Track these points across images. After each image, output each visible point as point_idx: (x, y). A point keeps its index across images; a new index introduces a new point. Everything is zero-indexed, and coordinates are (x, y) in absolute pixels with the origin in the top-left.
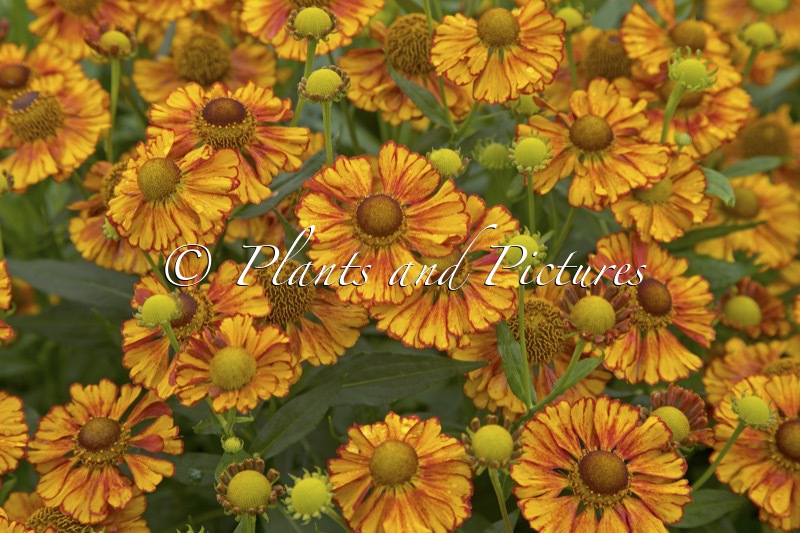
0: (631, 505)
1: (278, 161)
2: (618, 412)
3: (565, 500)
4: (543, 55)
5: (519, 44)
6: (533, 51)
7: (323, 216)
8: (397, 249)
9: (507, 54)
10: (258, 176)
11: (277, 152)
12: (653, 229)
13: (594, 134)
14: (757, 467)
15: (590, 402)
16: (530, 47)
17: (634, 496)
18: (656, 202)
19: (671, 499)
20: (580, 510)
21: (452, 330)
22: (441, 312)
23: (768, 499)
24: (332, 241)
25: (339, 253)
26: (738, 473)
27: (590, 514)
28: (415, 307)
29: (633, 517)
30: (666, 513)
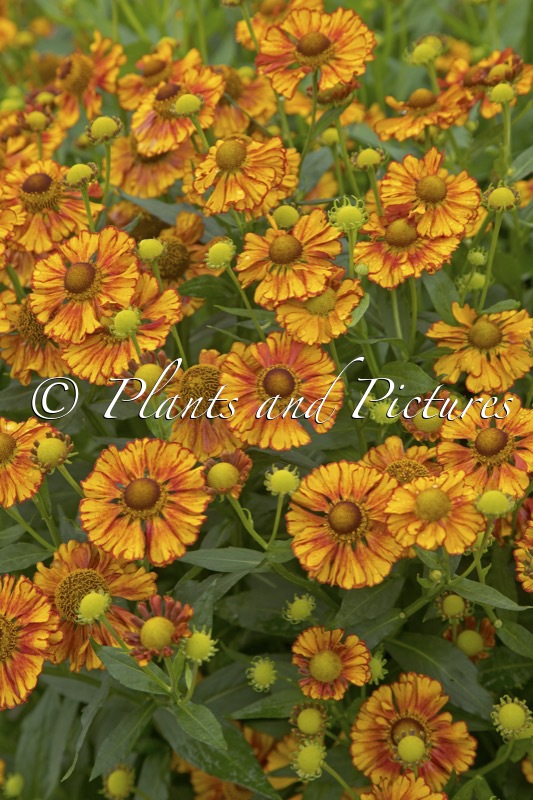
0: (157, 523)
1: (71, 226)
2: (187, 457)
3: (113, 506)
4: (260, 182)
5: (242, 170)
6: (251, 178)
7: (53, 270)
8: (87, 304)
9: (231, 177)
10: (49, 234)
11: (70, 219)
12: (303, 332)
13: (279, 250)
14: (315, 530)
15: (164, 444)
16: (250, 175)
17: (162, 517)
18: (316, 313)
19: (187, 526)
20: (120, 516)
21: (103, 371)
22: (103, 356)
23: (308, 554)
24: (47, 289)
25: (49, 298)
26: (301, 531)
27: (126, 521)
28: (90, 349)
29: (155, 532)
30: (183, 535)
